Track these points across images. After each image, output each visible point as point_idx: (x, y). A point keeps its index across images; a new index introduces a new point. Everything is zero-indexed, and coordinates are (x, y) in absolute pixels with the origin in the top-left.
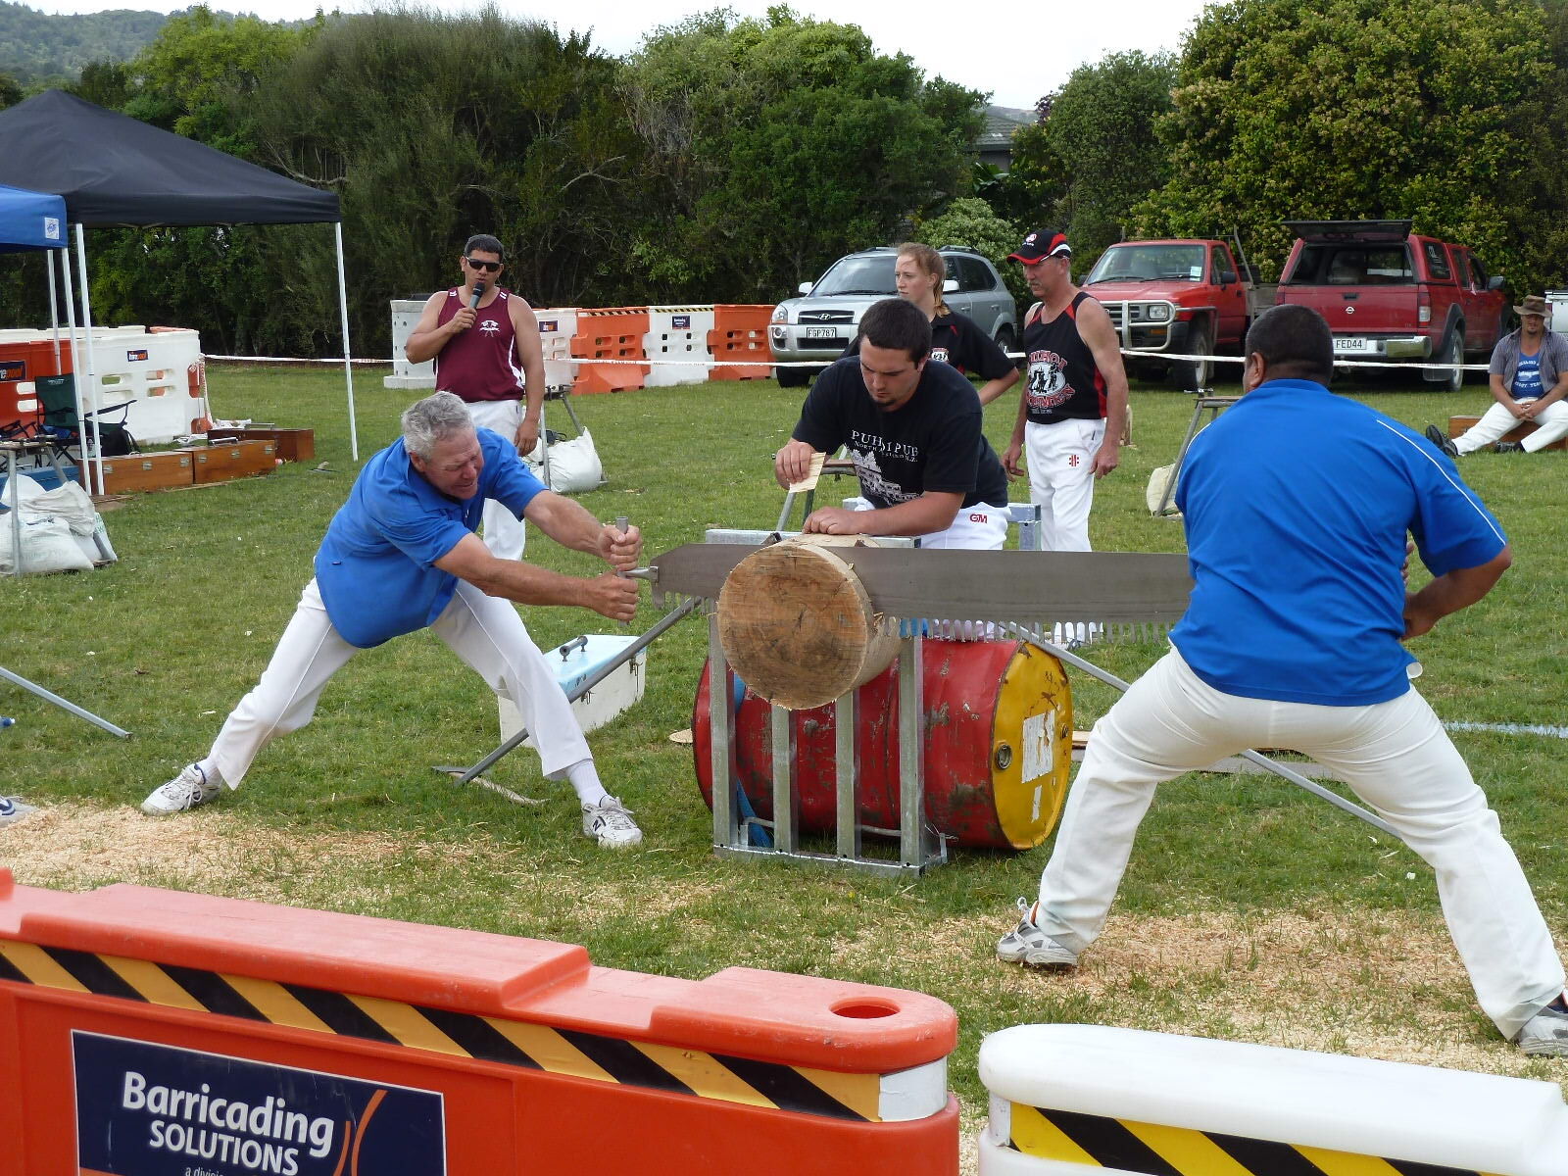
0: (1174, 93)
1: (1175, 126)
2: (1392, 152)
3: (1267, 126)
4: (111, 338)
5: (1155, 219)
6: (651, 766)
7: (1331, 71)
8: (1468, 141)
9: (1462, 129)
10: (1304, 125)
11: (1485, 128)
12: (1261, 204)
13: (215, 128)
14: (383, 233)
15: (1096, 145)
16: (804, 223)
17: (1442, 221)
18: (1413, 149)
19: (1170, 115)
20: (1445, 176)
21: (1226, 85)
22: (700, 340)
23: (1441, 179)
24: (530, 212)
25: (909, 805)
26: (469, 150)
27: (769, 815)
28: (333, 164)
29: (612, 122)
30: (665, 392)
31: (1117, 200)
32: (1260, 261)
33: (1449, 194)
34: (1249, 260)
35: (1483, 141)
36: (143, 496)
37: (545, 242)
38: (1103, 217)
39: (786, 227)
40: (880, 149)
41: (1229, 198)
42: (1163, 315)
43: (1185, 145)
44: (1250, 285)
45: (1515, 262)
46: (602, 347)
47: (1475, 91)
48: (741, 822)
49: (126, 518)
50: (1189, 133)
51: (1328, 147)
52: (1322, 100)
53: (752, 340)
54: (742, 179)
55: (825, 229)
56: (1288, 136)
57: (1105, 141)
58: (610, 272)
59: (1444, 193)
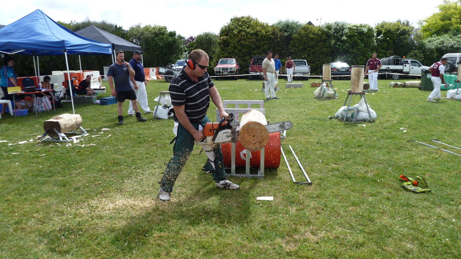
2: (252, 47)
3: (235, 43)
7: (244, 35)
8: (262, 46)
10: (240, 43)
11: (264, 44)
18: (255, 47)
21: (228, 37)
42: (234, 69)
51: (244, 46)
52: (243, 39)
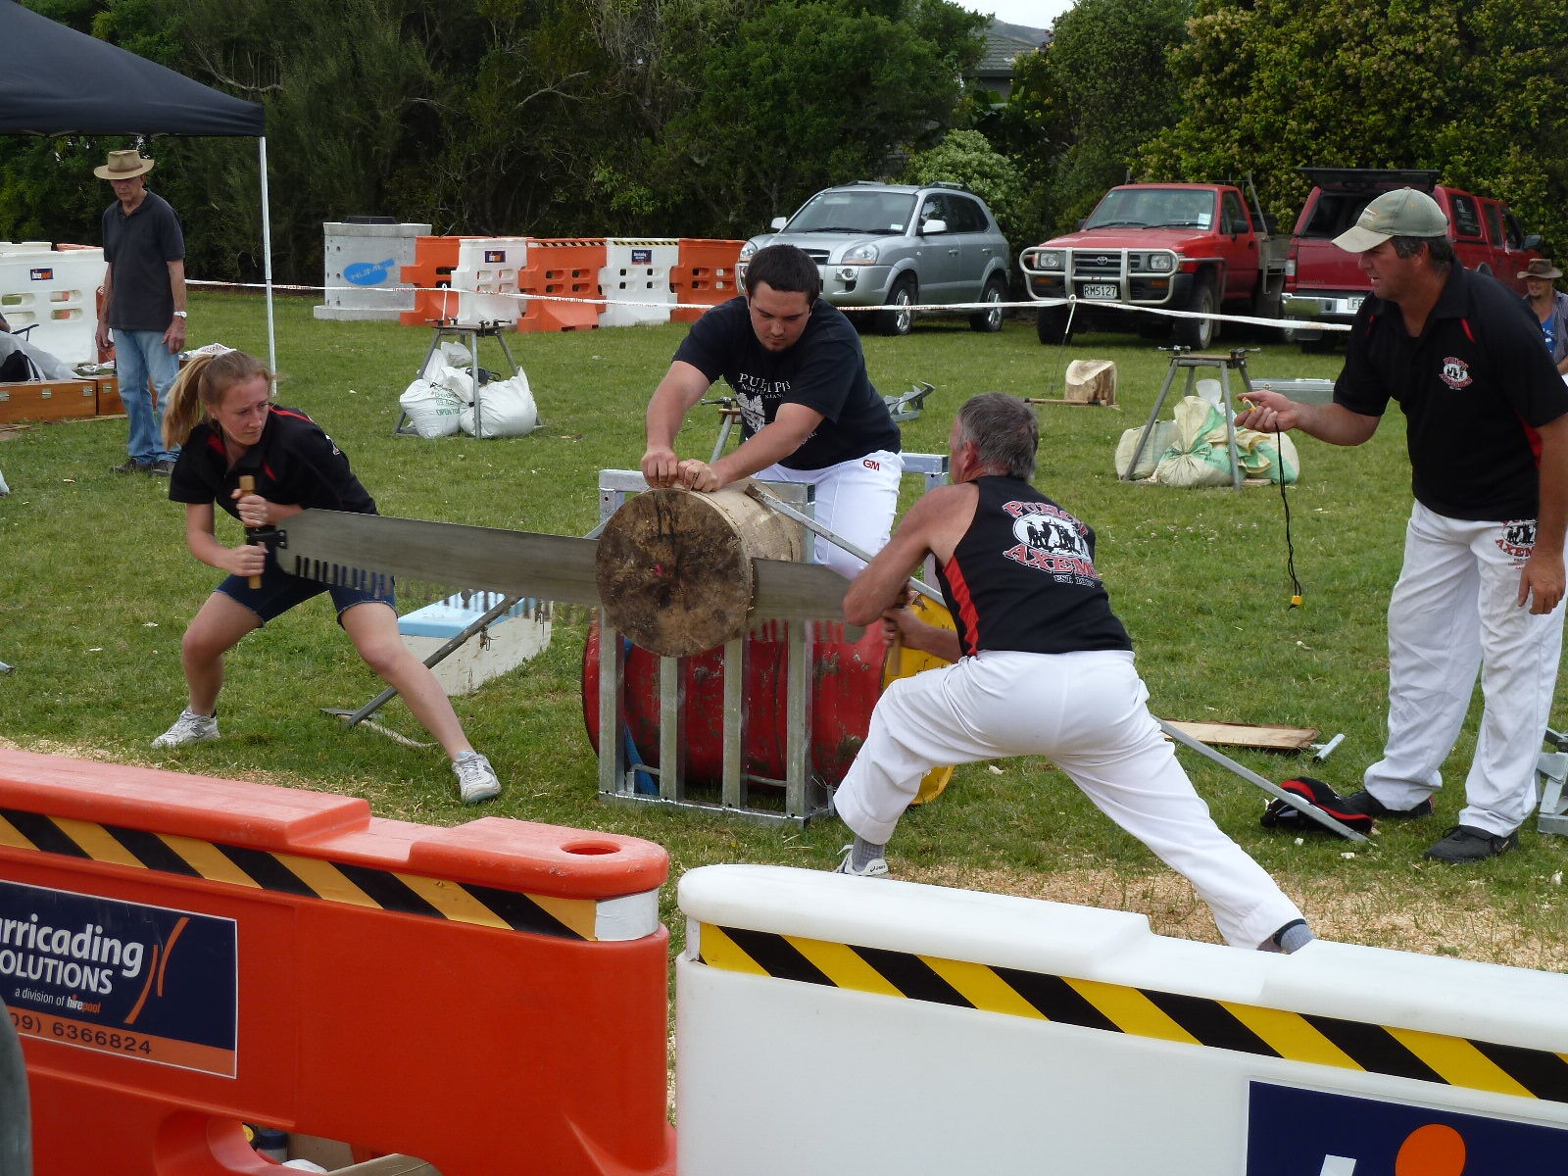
0: (1191, 23)
1: (1190, 59)
2: (1425, 95)
3: (1291, 62)
4: (13, 254)
5: (1165, 160)
6: (547, 715)
9: (1502, 71)
10: (1330, 62)
11: (1526, 72)
12: (1280, 148)
13: (137, 26)
14: (319, 149)
15: (1104, 76)
16: (782, 151)
17: (1478, 172)
18: (1448, 93)
19: (1186, 47)
20: (1482, 123)
21: (1247, 16)
22: (662, 277)
23: (1478, 126)
24: (482, 131)
25: (796, 755)
26: (417, 58)
27: (655, 762)
28: (266, 69)
29: (575, 33)
30: (620, 332)
31: (1126, 137)
32: (1278, 210)
33: (1486, 143)
34: (1265, 209)
35: (1525, 86)
36: (41, 427)
37: (498, 163)
38: (1109, 156)
39: (763, 156)
40: (868, 74)
41: (1247, 140)
42: (1165, 265)
43: (1201, 80)
44: (1263, 236)
45: (1555, 220)
46: (553, 281)
47: (1518, 31)
48: (627, 769)
49: (21, 448)
50: (1205, 67)
51: (1356, 87)
52: (1351, 35)
53: (719, 279)
54: (716, 101)
55: (805, 160)
56: (1313, 73)
57: (1115, 73)
58: (568, 199)
59: (1481, 142)
